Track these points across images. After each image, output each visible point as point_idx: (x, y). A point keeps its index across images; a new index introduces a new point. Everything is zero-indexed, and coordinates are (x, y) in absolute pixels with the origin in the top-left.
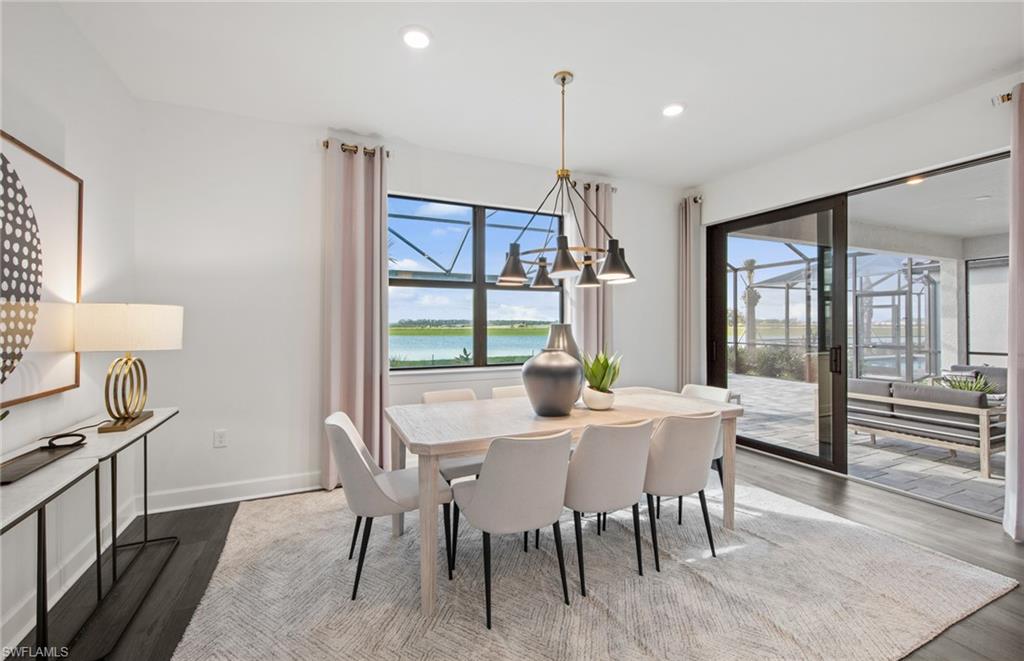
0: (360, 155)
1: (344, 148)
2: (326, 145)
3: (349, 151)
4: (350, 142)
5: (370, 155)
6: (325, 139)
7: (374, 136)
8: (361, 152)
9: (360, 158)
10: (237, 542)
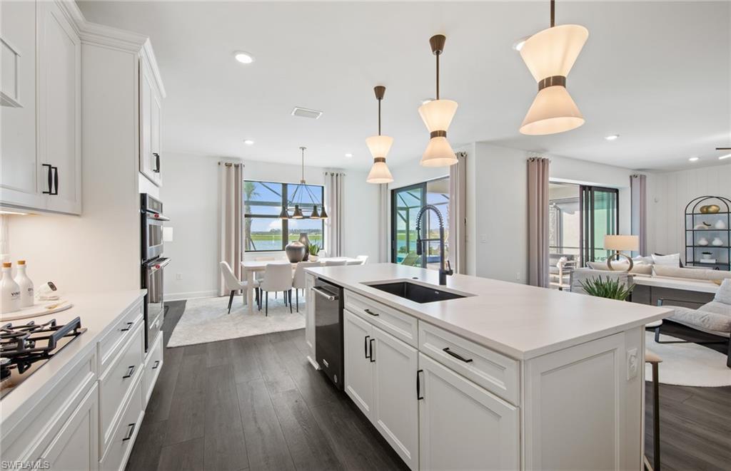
0: (233, 167)
1: (226, 165)
2: (219, 164)
3: (228, 166)
4: (229, 162)
5: (237, 166)
6: (218, 161)
7: (238, 159)
8: (233, 166)
9: (233, 168)
10: (188, 306)
